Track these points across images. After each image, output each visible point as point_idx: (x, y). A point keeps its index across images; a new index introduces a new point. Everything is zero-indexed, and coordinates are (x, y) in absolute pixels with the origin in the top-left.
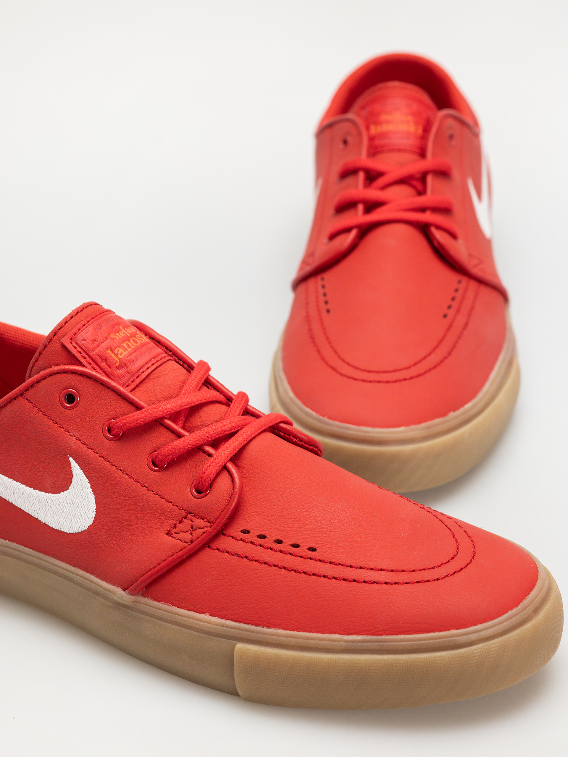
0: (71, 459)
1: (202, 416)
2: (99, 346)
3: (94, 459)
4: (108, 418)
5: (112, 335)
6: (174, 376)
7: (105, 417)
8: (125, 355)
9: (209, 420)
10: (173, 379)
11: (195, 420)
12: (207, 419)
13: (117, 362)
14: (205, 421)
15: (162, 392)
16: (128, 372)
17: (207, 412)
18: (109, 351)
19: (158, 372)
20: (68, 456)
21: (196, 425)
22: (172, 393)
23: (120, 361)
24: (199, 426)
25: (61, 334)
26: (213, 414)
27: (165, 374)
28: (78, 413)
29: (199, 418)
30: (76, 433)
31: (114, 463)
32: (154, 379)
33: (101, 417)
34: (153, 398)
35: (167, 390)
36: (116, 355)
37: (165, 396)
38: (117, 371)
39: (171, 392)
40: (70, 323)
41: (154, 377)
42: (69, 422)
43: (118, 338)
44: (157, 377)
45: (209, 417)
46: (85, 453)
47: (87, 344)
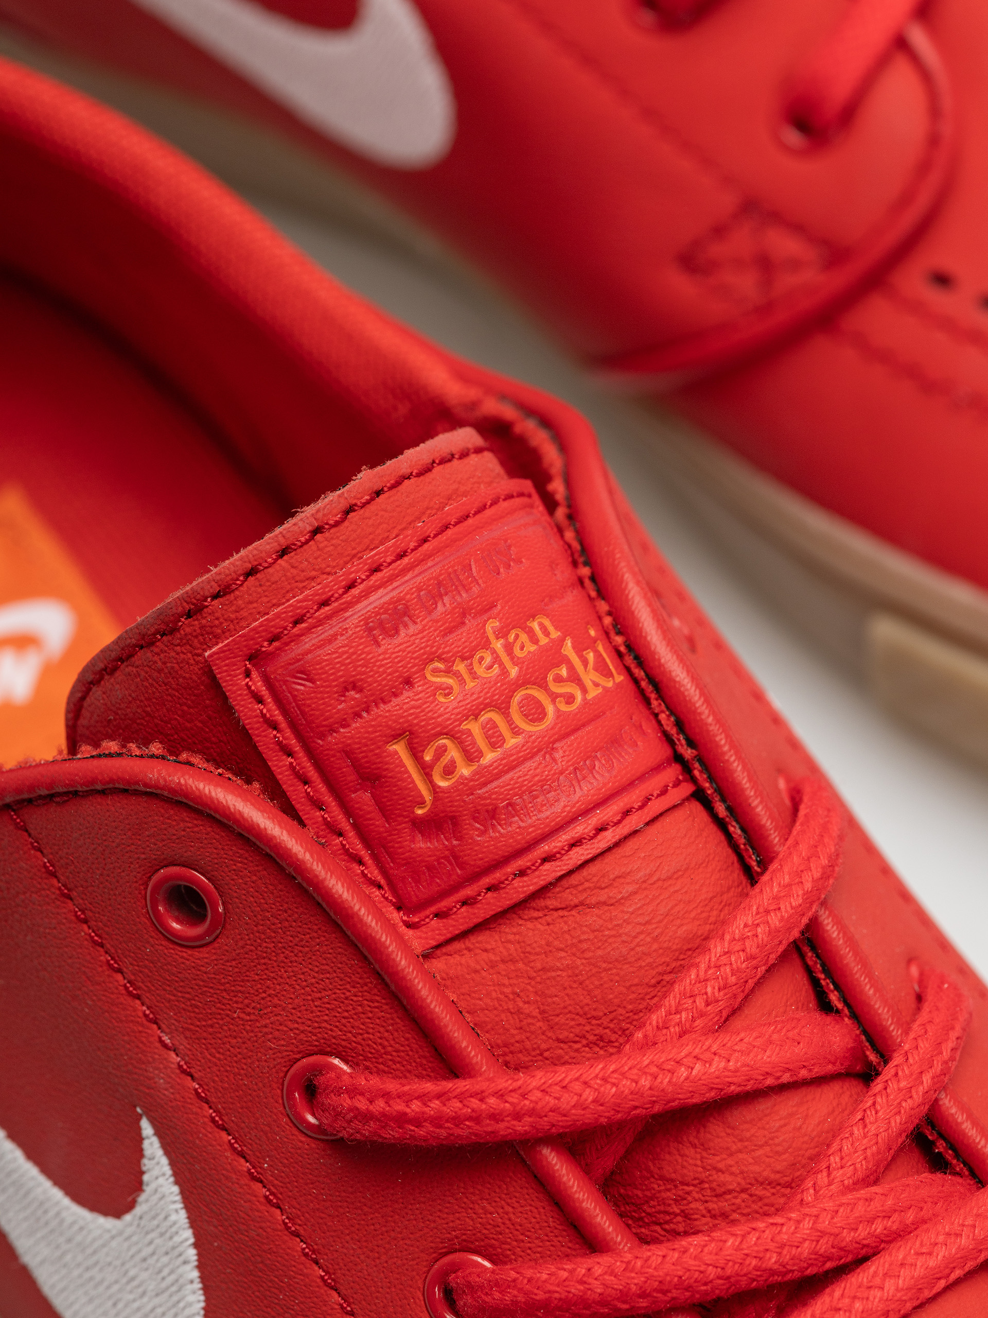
0: (147, 1128)
1: (711, 1144)
2: (364, 714)
3: (227, 1178)
4: (316, 1046)
5: (436, 671)
6: (647, 918)
7: (302, 1036)
8: (463, 781)
9: (734, 1169)
10: (641, 933)
11: (676, 1152)
12: (730, 1161)
13: (424, 802)
14: (715, 1168)
15: (571, 987)
16: (456, 858)
17: (737, 1132)
18: (399, 748)
19: (587, 885)
20: (139, 1110)
21: (673, 1176)
22: (616, 1001)
23: (436, 799)
24: (688, 1185)
25: (217, 619)
26: (761, 1146)
27: (613, 901)
28: (206, 973)
29: (694, 1146)
30: (185, 1042)
31: (300, 1225)
32: (561, 913)
33: (291, 1030)
34: (528, 1003)
35: (597, 983)
36: (426, 770)
37: (582, 1008)
38: (413, 841)
39: (611, 996)
40: (268, 581)
41: (563, 906)
42: (165, 990)
43: (456, 688)
44: (576, 906)
45: (740, 1156)
46: (200, 1139)
47: (311, 698)
